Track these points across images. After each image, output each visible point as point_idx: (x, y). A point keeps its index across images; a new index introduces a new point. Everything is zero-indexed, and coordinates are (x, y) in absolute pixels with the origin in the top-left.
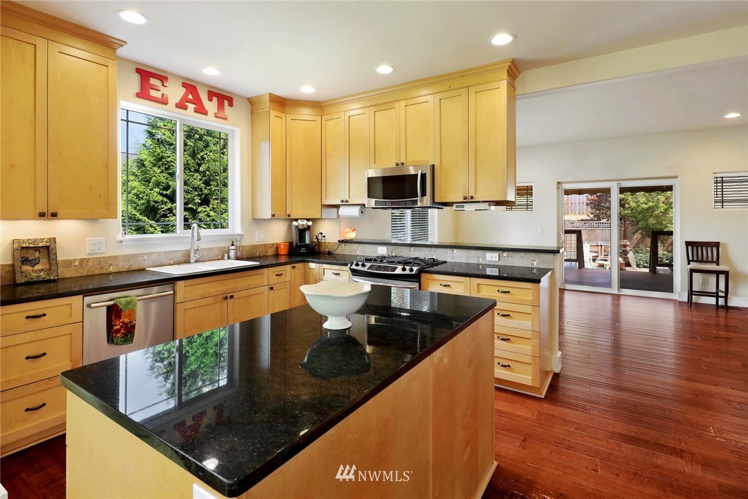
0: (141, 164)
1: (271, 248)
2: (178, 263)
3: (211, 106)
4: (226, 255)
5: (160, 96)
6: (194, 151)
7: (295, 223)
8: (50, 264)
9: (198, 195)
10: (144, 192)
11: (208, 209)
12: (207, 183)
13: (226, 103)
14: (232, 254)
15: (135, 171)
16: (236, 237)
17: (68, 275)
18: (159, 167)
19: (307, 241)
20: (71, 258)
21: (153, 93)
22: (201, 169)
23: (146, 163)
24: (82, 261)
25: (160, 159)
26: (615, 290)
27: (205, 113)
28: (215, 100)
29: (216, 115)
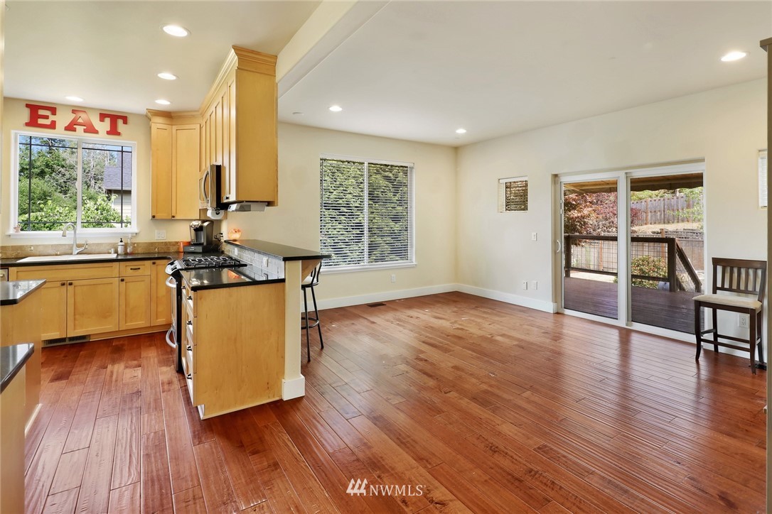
1: (174, 245)
2: (62, 255)
3: (103, 126)
4: (113, 250)
5: (48, 123)
7: (191, 224)
13: (120, 122)
19: (202, 241)
21: (41, 121)
26: (622, 321)
27: (95, 132)
28: (108, 120)
29: (108, 133)
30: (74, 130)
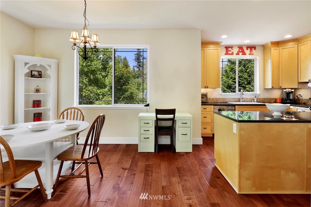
0: (226, 71)
1: (273, 100)
2: (236, 102)
3: (247, 52)
4: (253, 101)
5: (231, 53)
6: (245, 65)
7: (285, 90)
8: (206, 99)
9: (246, 81)
10: (227, 81)
11: (250, 86)
12: (250, 76)
14: (255, 100)
15: (224, 74)
16: (257, 95)
17: (210, 102)
18: (232, 72)
19: (291, 98)
20: (210, 98)
21: (229, 52)
22: (247, 71)
23: (228, 71)
24: (212, 98)
25: (232, 69)
27: (245, 54)
28: (249, 49)
29: (250, 54)
30: (239, 54)
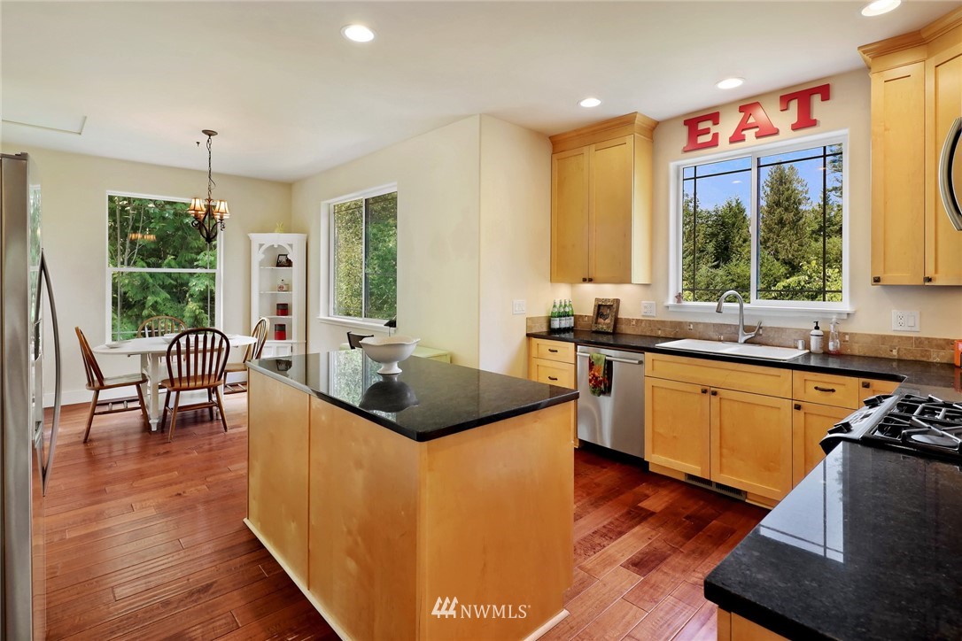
3: (786, 118)
4: (800, 342)
5: (709, 139)
13: (816, 99)
17: (628, 332)
20: (631, 318)
21: (702, 139)
24: (637, 320)
27: (773, 132)
28: (794, 105)
29: (795, 127)
30: (742, 139)
